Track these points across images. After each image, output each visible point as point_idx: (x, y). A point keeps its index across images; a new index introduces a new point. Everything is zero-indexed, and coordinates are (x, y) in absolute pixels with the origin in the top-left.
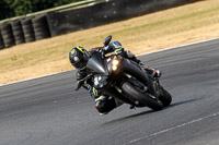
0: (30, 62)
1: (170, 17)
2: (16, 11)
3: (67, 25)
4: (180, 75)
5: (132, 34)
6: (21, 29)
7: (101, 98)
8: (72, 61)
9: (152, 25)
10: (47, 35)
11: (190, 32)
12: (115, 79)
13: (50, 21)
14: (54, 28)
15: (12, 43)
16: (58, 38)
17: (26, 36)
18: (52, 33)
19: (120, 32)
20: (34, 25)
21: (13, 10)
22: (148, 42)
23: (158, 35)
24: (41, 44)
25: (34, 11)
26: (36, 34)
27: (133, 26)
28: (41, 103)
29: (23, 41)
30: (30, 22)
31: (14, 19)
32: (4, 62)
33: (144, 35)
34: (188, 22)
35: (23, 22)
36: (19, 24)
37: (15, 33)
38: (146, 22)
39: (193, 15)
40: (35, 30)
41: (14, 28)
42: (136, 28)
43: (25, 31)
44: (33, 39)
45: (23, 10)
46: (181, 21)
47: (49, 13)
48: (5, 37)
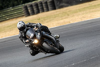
0: (46, 21)
3: (63, 4)
6: (42, 6)
10: (54, 8)
14: (57, 5)
15: (38, 12)
17: (45, 9)
20: (48, 4)
24: (52, 12)
26: (50, 8)
27: (93, 5)
29: (43, 11)
30: (46, 3)
31: (39, 1)
33: (98, 9)
35: (43, 2)
36: (41, 3)
37: (40, 8)
40: (49, 6)
41: (39, 5)
43: (44, 7)
44: (48, 10)
48: (35, 9)
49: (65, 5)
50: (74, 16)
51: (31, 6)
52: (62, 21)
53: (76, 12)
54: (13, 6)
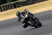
0: (11, 14)
1: (45, 3)
2: (8, 2)
3: (20, 5)
4: (47, 17)
5: (35, 7)
6: (9, 6)
7: (24, 24)
8: (17, 15)
9: (40, 5)
10: (15, 8)
11: (49, 7)
12: (27, 20)
13: (16, 4)
14: (17, 6)
15: (7, 10)
16: (18, 8)
17: (10, 8)
18: (17, 7)
19: (33, 7)
20: (12, 5)
21: (7, 2)
22: (39, 9)
23: (42, 8)
25: (12, 2)
28: (14, 24)
29: (10, 9)
30: (11, 5)
31: (7, 4)
32: (5, 14)
33: (38, 8)
34: (49, 5)
35: (9, 4)
36: (8, 5)
37: (8, 7)
38: (39, 5)
39: (50, 3)
40: (12, 6)
41: (7, 6)
42: (36, 6)
43: (10, 7)
44: (12, 9)
45: (10, 1)
46: (47, 4)
47: (16, 2)
48: (5, 8)
49: (21, 6)
51: (3, 6)
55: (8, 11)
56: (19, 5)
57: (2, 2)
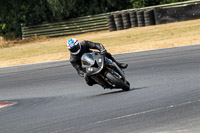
0: (139, 40)
2: (134, 5)
10: (153, 23)
13: (156, 14)
14: (158, 19)
15: (129, 26)
17: (139, 22)
18: (157, 22)
21: (131, 4)
24: (149, 28)
26: (146, 22)
29: (136, 25)
30: (142, 13)
35: (137, 13)
37: (132, 20)
40: (146, 19)
41: (131, 16)
43: (138, 19)
44: (144, 25)
45: (139, 4)
47: (156, 8)
48: (125, 21)
50: (180, 36)
51: (120, 16)
52: (162, 42)
53: (184, 31)
54: (93, 13)
55: (133, 31)
56: (164, 18)
57: (118, 3)
